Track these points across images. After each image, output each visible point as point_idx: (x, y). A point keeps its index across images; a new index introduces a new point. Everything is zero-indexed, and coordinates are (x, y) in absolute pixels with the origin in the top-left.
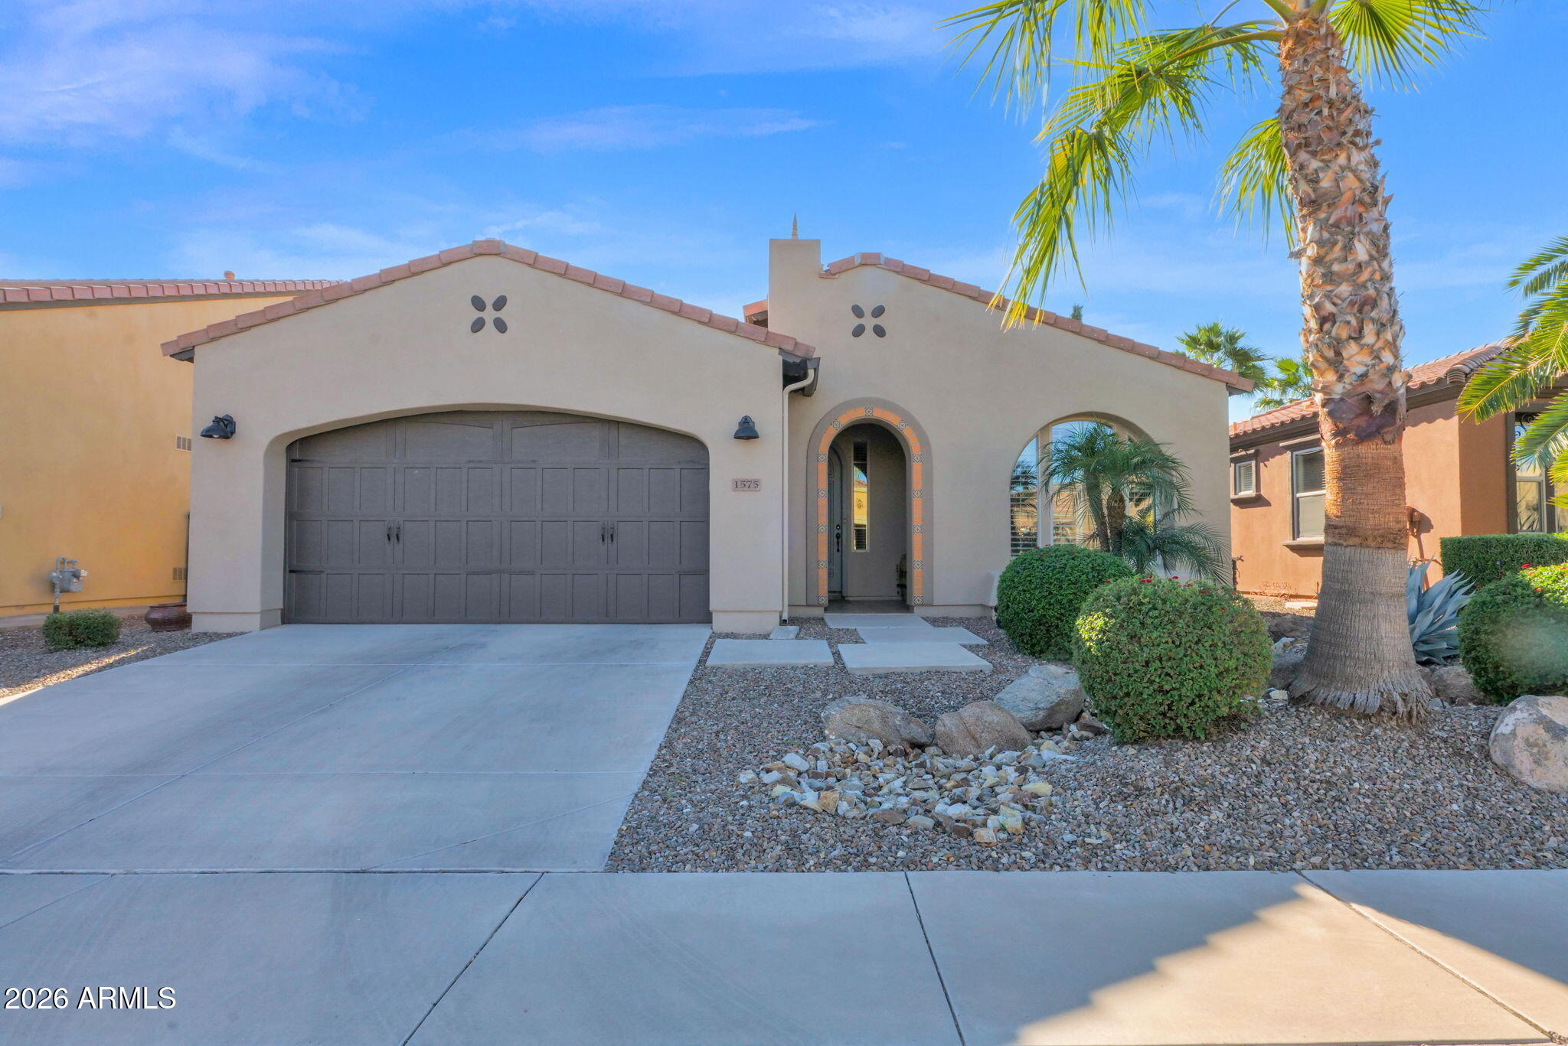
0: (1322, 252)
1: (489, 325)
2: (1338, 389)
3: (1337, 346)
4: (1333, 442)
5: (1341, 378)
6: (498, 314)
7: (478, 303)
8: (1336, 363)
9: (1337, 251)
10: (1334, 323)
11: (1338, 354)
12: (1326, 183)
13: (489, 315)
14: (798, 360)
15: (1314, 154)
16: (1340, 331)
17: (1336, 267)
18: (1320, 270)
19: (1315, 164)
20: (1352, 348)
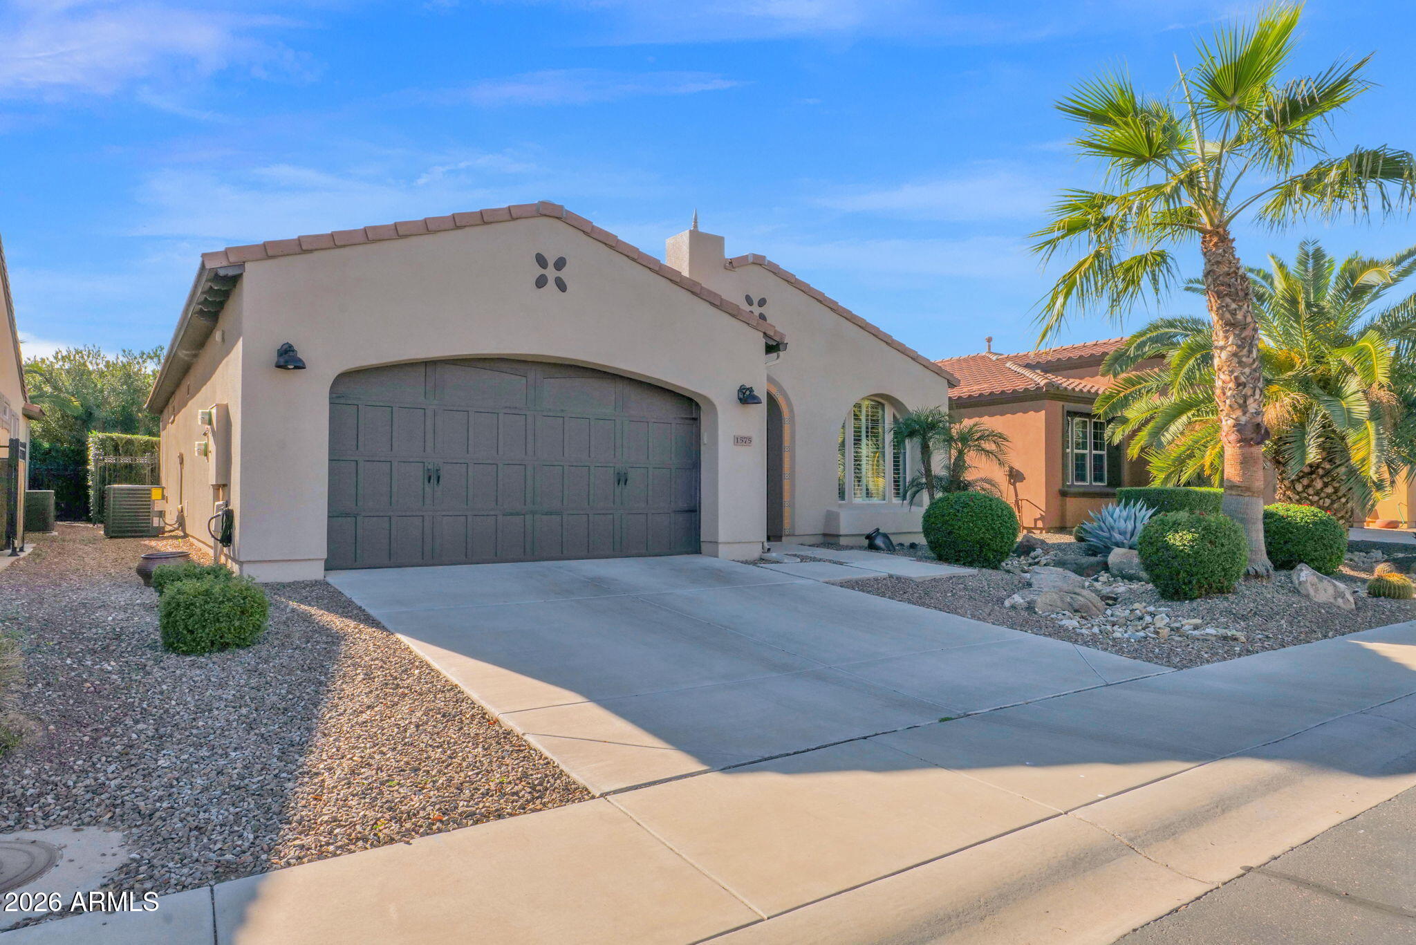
0: (1238, 350)
1: (551, 283)
2: (1243, 419)
3: (1245, 398)
4: (1238, 445)
5: (1244, 413)
6: (559, 274)
7: (541, 261)
8: (1244, 407)
9: (1245, 351)
10: (1245, 387)
11: (1245, 402)
12: (1240, 316)
13: (551, 273)
14: (774, 344)
15: (1234, 301)
16: (1248, 391)
17: (1244, 359)
18: (1236, 360)
19: (1234, 306)
20: (1250, 401)
